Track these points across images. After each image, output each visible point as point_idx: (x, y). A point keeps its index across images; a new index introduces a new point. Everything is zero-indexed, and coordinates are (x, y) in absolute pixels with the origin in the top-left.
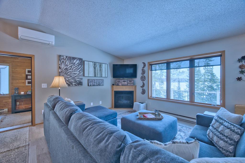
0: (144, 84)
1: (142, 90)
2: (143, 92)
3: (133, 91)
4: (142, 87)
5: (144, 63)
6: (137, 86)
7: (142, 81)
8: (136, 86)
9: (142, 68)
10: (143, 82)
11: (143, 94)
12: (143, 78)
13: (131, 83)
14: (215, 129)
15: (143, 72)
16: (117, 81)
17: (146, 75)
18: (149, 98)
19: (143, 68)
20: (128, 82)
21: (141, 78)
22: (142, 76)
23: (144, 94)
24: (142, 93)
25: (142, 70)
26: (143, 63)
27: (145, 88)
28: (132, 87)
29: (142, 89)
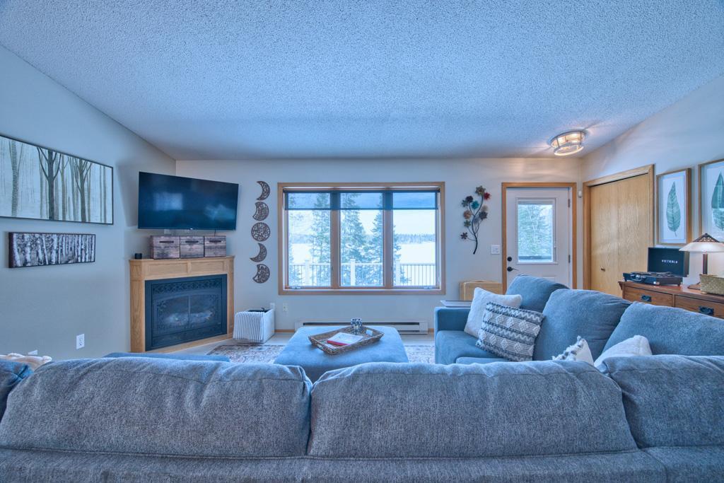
0: (265, 250)
1: (259, 270)
2: (263, 275)
3: (226, 275)
4: (254, 259)
5: (262, 183)
6: (235, 259)
7: (256, 239)
8: (233, 257)
9: (258, 199)
10: (262, 243)
11: (260, 282)
12: (260, 232)
13: (216, 247)
14: (498, 326)
15: (262, 212)
16: (161, 242)
17: (270, 221)
18: (281, 292)
19: (261, 198)
20: (207, 243)
21: (253, 230)
22: (257, 225)
23: (264, 281)
24: (256, 278)
25: (258, 205)
26: (259, 182)
27: (268, 262)
28: (222, 260)
29: (258, 266)
